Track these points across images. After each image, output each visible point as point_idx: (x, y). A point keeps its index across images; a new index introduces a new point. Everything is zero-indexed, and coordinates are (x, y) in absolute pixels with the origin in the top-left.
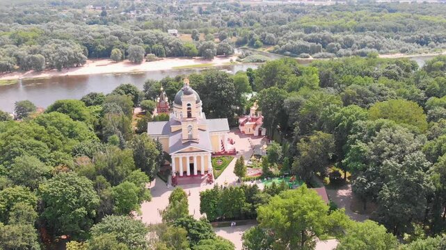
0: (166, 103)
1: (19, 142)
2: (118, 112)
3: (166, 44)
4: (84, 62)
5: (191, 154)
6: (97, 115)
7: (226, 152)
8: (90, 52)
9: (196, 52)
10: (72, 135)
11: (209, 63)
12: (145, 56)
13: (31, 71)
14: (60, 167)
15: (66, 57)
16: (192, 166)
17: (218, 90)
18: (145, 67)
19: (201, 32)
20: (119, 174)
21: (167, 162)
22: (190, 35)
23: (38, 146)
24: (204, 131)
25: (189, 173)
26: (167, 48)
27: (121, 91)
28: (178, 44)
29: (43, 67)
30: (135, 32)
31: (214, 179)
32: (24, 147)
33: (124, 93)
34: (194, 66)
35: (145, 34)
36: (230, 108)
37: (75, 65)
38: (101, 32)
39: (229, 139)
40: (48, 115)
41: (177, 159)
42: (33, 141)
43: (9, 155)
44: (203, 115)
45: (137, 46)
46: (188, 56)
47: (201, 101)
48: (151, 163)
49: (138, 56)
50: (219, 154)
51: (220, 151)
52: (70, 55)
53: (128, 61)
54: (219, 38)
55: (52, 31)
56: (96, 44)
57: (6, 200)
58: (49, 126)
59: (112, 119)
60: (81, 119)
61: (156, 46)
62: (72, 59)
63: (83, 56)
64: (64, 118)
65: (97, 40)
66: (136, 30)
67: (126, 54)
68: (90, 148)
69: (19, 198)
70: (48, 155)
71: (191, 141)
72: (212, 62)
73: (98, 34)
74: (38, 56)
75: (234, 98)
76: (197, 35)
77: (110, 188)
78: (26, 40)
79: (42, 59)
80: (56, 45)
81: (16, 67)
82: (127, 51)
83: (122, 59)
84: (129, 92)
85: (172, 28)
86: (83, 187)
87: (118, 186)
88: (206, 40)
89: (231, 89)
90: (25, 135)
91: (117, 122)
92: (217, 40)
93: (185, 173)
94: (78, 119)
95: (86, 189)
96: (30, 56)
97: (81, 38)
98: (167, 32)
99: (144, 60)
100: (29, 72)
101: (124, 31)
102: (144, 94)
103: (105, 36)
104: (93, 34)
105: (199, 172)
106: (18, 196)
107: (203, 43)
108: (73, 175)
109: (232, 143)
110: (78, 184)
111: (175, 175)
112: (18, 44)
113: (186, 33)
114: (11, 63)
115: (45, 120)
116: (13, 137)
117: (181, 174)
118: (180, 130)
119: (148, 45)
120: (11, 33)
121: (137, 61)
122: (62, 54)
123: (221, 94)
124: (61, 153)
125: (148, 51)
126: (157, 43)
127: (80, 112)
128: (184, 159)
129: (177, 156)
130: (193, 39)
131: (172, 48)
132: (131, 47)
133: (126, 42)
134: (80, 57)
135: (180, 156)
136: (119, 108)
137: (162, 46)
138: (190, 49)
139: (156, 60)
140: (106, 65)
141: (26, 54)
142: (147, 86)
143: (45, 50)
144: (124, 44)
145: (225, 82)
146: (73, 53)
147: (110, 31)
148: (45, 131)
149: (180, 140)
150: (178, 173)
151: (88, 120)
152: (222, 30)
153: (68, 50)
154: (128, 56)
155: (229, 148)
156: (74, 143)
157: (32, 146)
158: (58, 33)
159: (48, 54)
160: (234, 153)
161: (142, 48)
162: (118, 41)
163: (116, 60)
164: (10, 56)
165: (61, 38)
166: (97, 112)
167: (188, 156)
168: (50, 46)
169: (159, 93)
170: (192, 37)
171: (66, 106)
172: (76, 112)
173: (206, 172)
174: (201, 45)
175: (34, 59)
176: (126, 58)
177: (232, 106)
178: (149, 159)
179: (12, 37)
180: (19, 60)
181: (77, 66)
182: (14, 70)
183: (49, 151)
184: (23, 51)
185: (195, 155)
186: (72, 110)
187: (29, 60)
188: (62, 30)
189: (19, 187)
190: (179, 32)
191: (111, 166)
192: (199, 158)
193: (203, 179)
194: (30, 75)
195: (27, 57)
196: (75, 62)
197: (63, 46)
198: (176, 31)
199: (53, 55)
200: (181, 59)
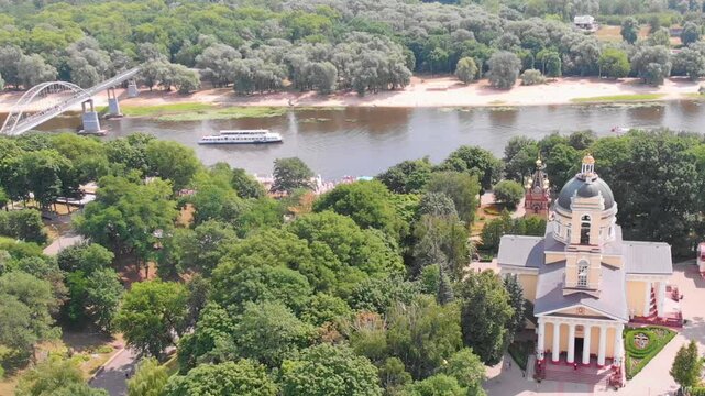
0: (544, 191)
1: (259, 269)
2: (447, 211)
3: (565, 50)
4: (406, 82)
5: (580, 321)
6: (409, 214)
7: (659, 319)
8: (419, 61)
9: (627, 67)
10: (355, 260)
11: (653, 92)
12: (522, 72)
13: (312, 93)
14: (324, 328)
15: (374, 70)
16: (579, 343)
17: (656, 178)
18: (518, 96)
19: (643, 22)
20: (431, 357)
21: (529, 324)
22: (618, 29)
23: (291, 281)
24: (614, 268)
25: (571, 358)
26: (567, 57)
27: (460, 161)
28: (590, 51)
29: (333, 87)
30: (509, 23)
31: (624, 380)
32: (266, 281)
33: (464, 166)
34: (619, 99)
35: (527, 27)
36: (682, 219)
37: (389, 87)
38: (442, 20)
39: (669, 288)
40: (317, 217)
41: (550, 327)
42: (283, 270)
43: (239, 293)
44: (617, 231)
45: (507, 53)
46: (608, 75)
47: (615, 204)
48: (496, 332)
49: (507, 73)
50: (644, 320)
51: (647, 314)
52: (381, 67)
53: (486, 82)
54: (682, 37)
55: (355, 12)
56: (432, 47)
57: (221, 388)
58: (316, 243)
59: (434, 227)
60: (377, 225)
61: (545, 53)
62: (386, 74)
63: (405, 69)
64: (345, 224)
65: (433, 38)
66: (510, 18)
67: (486, 68)
68: (384, 291)
69: (244, 386)
70: (306, 299)
71: (581, 293)
72: (658, 92)
73: (437, 26)
74: (325, 65)
75: (693, 196)
76: (634, 29)
77: (409, 385)
78: (308, 33)
79: (331, 71)
80: (359, 45)
81: (287, 82)
82: (488, 62)
83: (477, 78)
84: (476, 163)
85: (584, 12)
86: (359, 380)
87: (425, 382)
88: (653, 43)
89: (689, 178)
90: (271, 256)
91: (441, 236)
92: (676, 41)
93: (563, 354)
94: (372, 225)
95: (364, 383)
96: (312, 64)
97: (404, 32)
98: (572, 19)
99: (518, 81)
100: (308, 95)
101: (488, 20)
102: (503, 165)
103: (450, 29)
104: (428, 24)
105: (594, 357)
106: (242, 382)
107: (644, 49)
108: (343, 352)
109: (675, 298)
110: (352, 373)
111: (542, 358)
112: (293, 38)
113: (610, 23)
114: (278, 76)
115: (310, 228)
116: (249, 258)
117: (556, 358)
118: (562, 263)
119: (528, 51)
120: (283, 14)
121: (503, 84)
122: (368, 64)
123: (663, 189)
124: (332, 299)
125: (527, 64)
126: (547, 46)
127: (376, 211)
128: (564, 328)
129: (550, 319)
130: (625, 38)
131: (577, 58)
132: (496, 54)
133: (487, 44)
134: (399, 71)
135: (557, 322)
136: (450, 203)
137: (556, 55)
138: (615, 61)
139: (542, 82)
140: (444, 90)
141: (305, 60)
142: (513, 149)
143: (339, 54)
144: (483, 48)
145: (677, 161)
146: (387, 63)
147: (461, 19)
148: (308, 251)
149: (561, 287)
150: (548, 354)
151: (390, 225)
152: (688, 19)
153: (379, 56)
154: (489, 73)
155: (667, 308)
156: (357, 279)
157: (281, 280)
158: (365, 20)
159: (343, 63)
160: (678, 322)
161: (515, 56)
162: (473, 42)
163: (465, 80)
164: (278, 62)
165: (370, 31)
166: (408, 208)
167: (572, 323)
168: (348, 47)
169: (534, 168)
170: (623, 33)
171: (352, 197)
172: (370, 210)
173: (610, 360)
174: (639, 54)
175: (318, 71)
176: (483, 77)
177: (687, 215)
178: (492, 324)
179: (284, 23)
180: (292, 71)
181: (393, 89)
182: (284, 88)
183: (310, 290)
184: (300, 54)
185: (588, 324)
186: (362, 206)
187: (309, 71)
188: (374, 14)
189: (246, 363)
190: (598, 20)
191: (417, 340)
192: (596, 331)
193: (602, 376)
194: (308, 101)
195: (306, 65)
196: (390, 81)
197: (372, 47)
198: (590, 19)
199: (352, 64)
200: (592, 81)
